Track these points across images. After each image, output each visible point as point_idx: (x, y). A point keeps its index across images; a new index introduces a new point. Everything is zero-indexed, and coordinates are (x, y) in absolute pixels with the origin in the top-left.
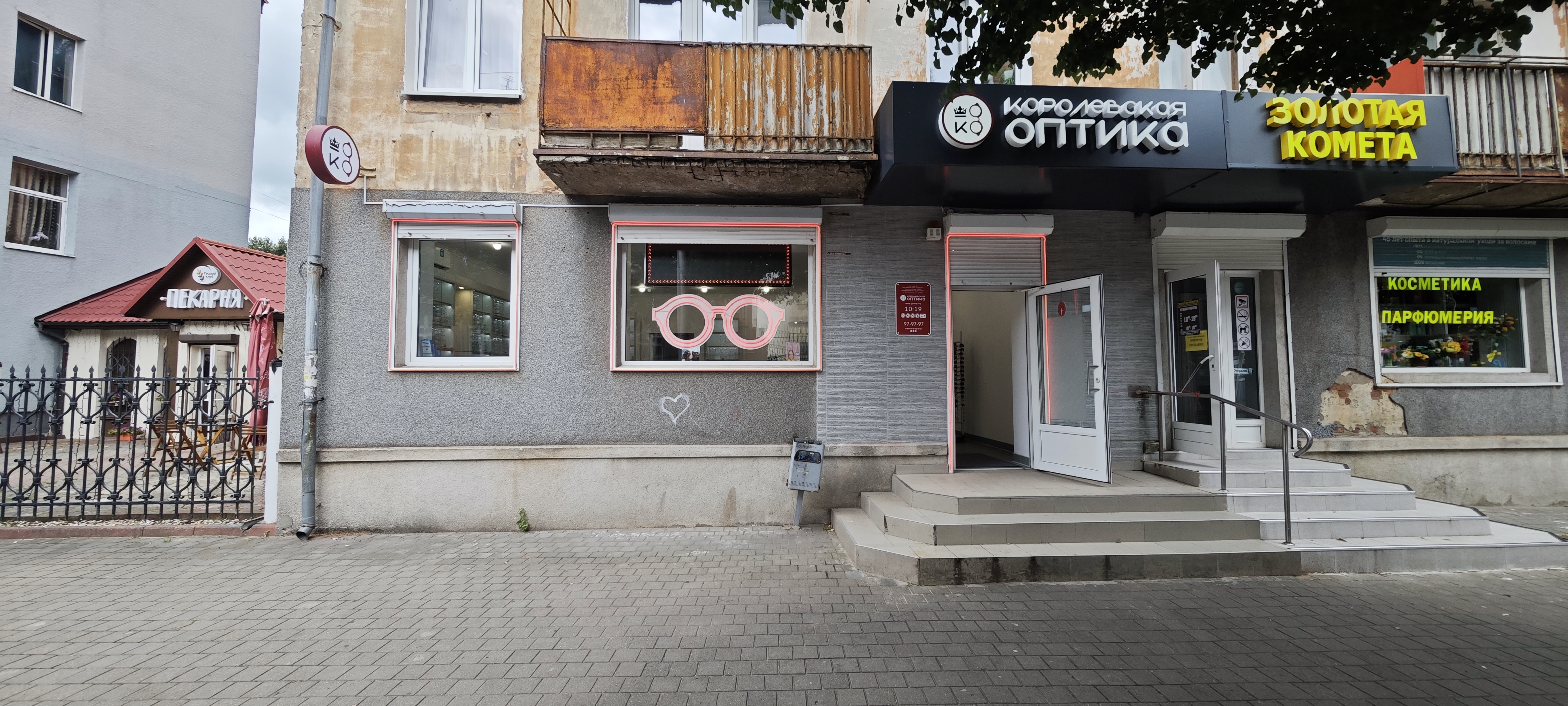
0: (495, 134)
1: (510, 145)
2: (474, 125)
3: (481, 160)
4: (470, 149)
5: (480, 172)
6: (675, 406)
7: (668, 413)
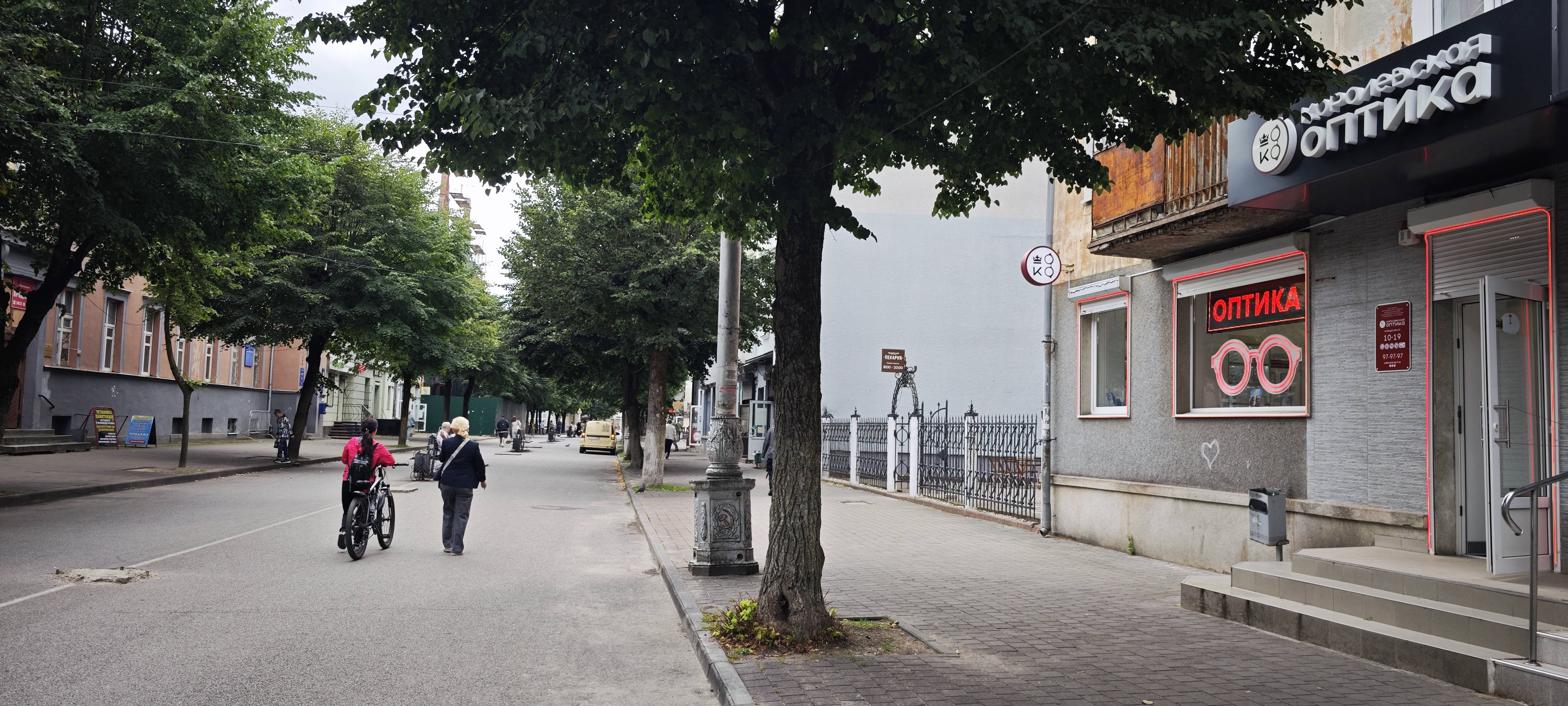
6: (1210, 452)
7: (1206, 458)
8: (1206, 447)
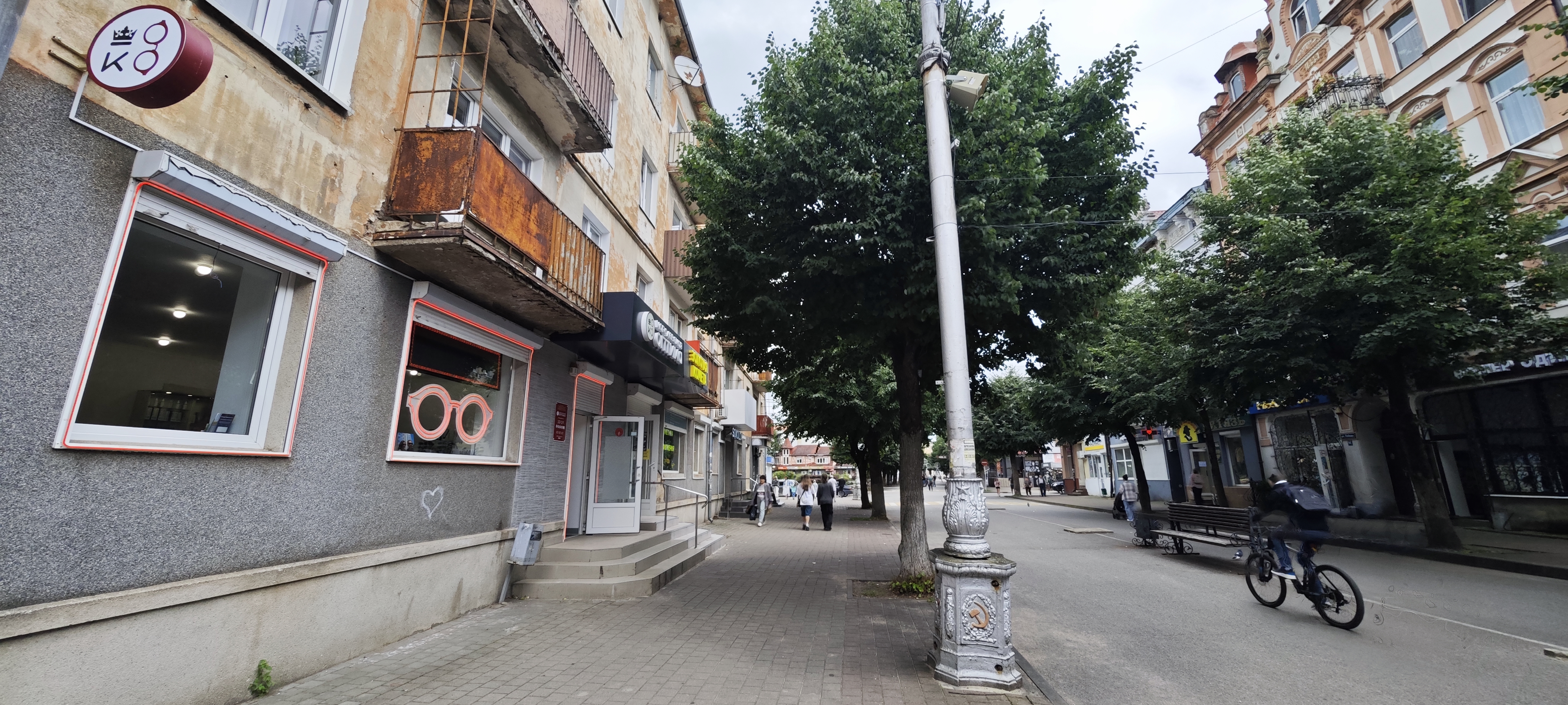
0: (312, 136)
1: (326, 159)
2: (286, 107)
3: (287, 156)
4: (276, 134)
5: (282, 171)
6: (432, 502)
7: (426, 507)
8: (428, 496)
